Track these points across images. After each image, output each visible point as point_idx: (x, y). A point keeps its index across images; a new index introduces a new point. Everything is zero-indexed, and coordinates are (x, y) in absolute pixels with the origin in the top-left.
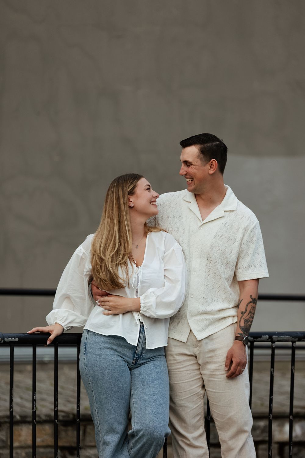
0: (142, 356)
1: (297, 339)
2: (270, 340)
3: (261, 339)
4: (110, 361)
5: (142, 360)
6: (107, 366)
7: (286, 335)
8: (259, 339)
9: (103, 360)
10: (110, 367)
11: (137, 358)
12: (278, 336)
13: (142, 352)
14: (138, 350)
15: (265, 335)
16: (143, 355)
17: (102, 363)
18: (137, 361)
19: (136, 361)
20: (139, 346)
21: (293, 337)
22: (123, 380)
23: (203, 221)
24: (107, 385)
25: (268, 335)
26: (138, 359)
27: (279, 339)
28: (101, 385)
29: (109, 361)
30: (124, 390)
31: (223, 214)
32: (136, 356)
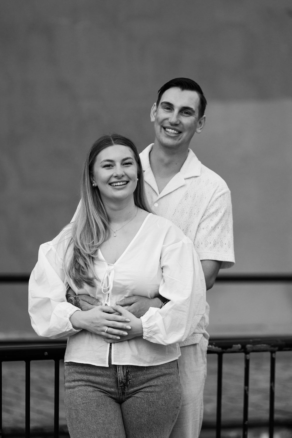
0: (128, 383)
1: (277, 348)
2: (243, 350)
3: (232, 349)
4: (85, 392)
5: (131, 387)
6: (81, 400)
7: (264, 344)
8: (229, 350)
9: (76, 393)
10: (84, 400)
11: (122, 386)
12: (253, 345)
13: (127, 378)
14: (120, 377)
15: (237, 343)
16: (131, 380)
17: (75, 397)
18: (124, 390)
19: (122, 391)
20: (120, 372)
21: (272, 346)
22: (103, 415)
23: (160, 193)
24: (82, 424)
25: (241, 344)
26: (124, 388)
27: (255, 349)
28: (76, 426)
29: (83, 393)
30: (106, 428)
31: (183, 182)
32: (120, 384)
